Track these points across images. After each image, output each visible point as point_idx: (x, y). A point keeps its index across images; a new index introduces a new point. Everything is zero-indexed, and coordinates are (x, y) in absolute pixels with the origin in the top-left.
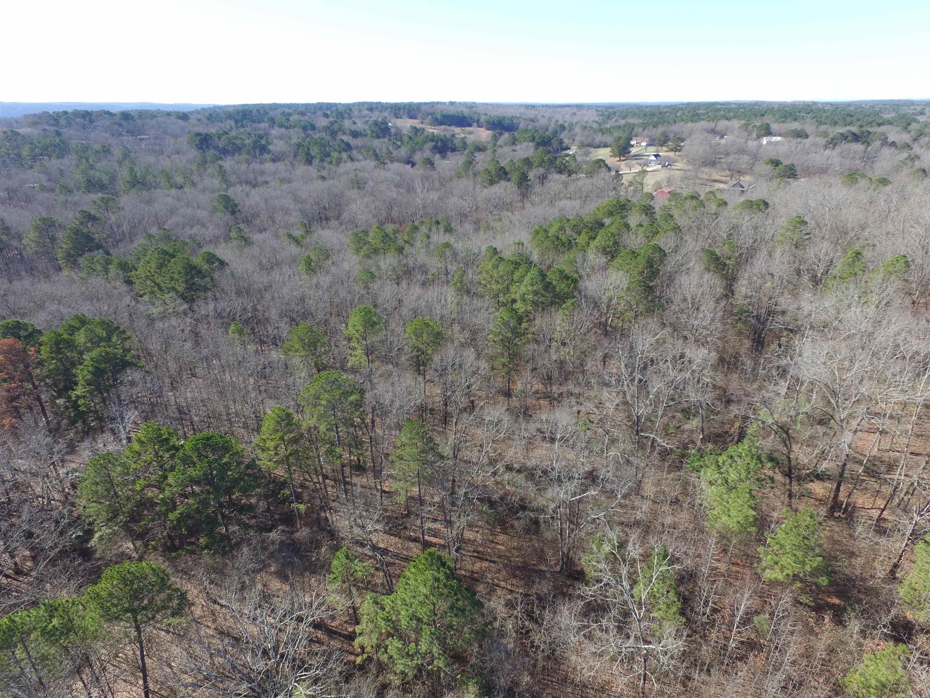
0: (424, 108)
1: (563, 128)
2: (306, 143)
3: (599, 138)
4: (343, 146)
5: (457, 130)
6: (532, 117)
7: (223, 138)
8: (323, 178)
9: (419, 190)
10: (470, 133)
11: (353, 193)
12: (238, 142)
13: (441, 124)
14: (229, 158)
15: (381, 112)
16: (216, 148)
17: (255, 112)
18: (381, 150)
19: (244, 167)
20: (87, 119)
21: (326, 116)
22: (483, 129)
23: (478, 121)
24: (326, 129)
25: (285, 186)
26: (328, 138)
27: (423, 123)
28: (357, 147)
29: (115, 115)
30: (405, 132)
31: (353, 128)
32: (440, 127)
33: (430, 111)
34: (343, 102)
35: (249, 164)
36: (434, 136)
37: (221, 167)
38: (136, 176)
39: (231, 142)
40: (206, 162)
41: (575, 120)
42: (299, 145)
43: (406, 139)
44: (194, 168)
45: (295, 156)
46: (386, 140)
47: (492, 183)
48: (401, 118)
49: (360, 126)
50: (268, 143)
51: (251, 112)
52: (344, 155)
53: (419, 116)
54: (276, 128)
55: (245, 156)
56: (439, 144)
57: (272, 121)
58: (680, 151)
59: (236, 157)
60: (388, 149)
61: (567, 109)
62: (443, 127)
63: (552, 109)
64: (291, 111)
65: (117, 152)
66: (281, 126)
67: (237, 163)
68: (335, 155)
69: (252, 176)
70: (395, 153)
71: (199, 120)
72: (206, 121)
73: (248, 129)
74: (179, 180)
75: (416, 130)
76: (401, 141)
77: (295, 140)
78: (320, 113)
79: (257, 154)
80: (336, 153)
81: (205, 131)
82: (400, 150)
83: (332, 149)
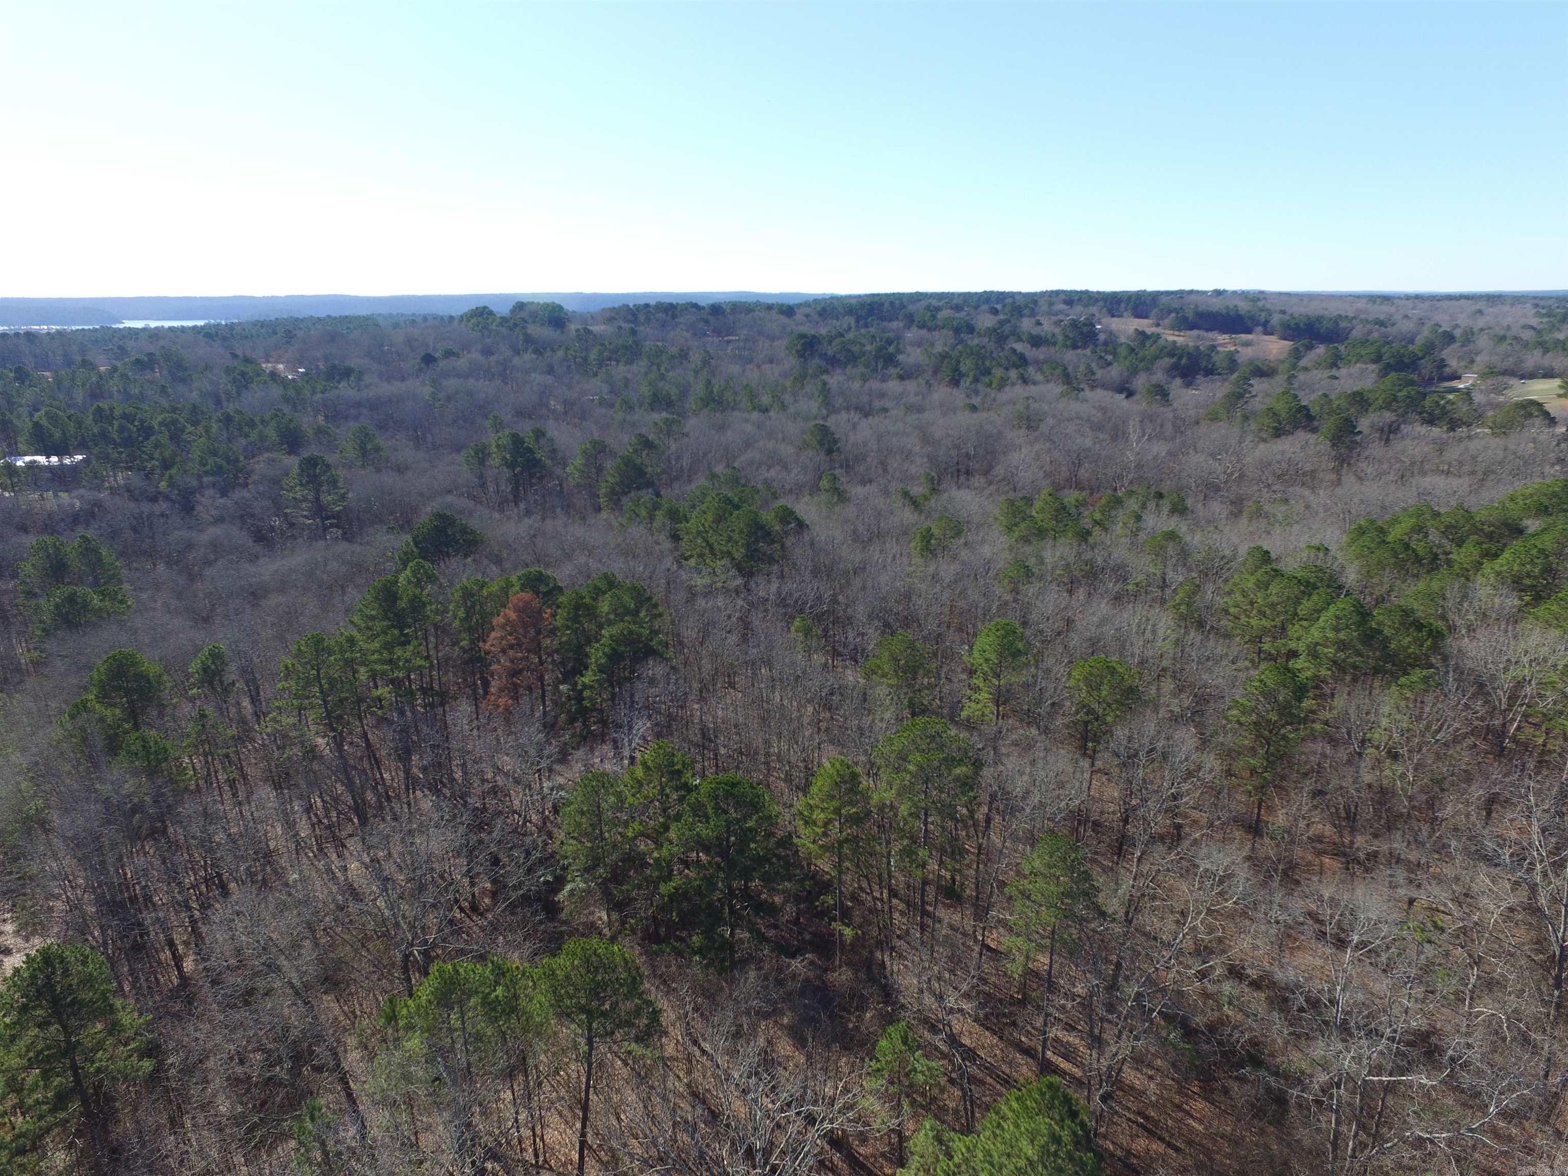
1: (1449, 338)
2: (954, 354)
3: (1534, 359)
4: (1014, 359)
5: (1222, 338)
6: (1382, 317)
7: (836, 342)
8: (974, 408)
9: (1134, 437)
10: (1247, 344)
11: (1018, 436)
12: (856, 349)
13: (1192, 327)
14: (839, 371)
15: (1086, 306)
16: (823, 356)
17: (887, 305)
18: (1076, 367)
19: (857, 385)
20: (670, 313)
21: (995, 312)
22: (1273, 338)
23: (1265, 324)
24: (991, 331)
25: (912, 418)
26: (992, 346)
27: (1158, 325)
28: (1037, 362)
29: (703, 308)
30: (1123, 339)
31: (1036, 331)
32: (1189, 333)
33: (1176, 305)
34: (1024, 290)
35: (865, 381)
36: (1176, 348)
37: (825, 384)
38: (712, 392)
39: (845, 348)
40: (805, 376)
41: (1480, 323)
42: (944, 356)
43: (1123, 351)
44: (788, 384)
45: (935, 372)
46: (1088, 351)
47: (1278, 433)
48: (1120, 316)
49: (1047, 327)
50: (899, 351)
51: (882, 304)
52: (1013, 374)
53: (1154, 313)
54: (914, 329)
55: (861, 369)
56: (1184, 361)
57: (910, 319)
59: (849, 370)
60: (1088, 366)
62: (1195, 332)
63: (1427, 304)
64: (941, 304)
65: (696, 358)
66: (922, 326)
67: (849, 379)
68: (998, 372)
69: (865, 399)
70: (1099, 373)
71: (807, 316)
72: (816, 317)
73: (872, 330)
74: (766, 399)
75: (1142, 336)
76: (1115, 354)
77: (939, 348)
78: (985, 307)
79: (880, 367)
80: (1001, 369)
81: (813, 332)
82: (1109, 368)
83: (994, 363)
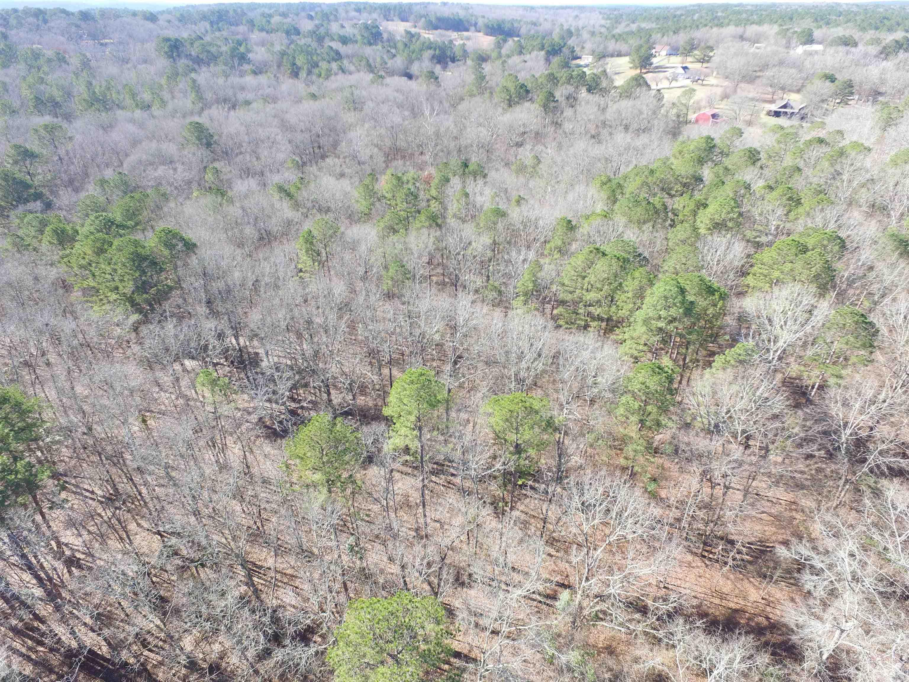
0: (415, 9)
1: (570, 33)
2: (290, 52)
3: (612, 46)
4: (332, 54)
5: (454, 35)
7: (197, 44)
8: (314, 96)
9: (427, 113)
10: (468, 39)
11: (350, 117)
12: (213, 50)
13: (436, 28)
14: (204, 69)
15: (370, 13)
16: (189, 56)
17: (231, 13)
18: (374, 60)
19: (221, 81)
21: (311, 18)
22: (481, 34)
23: (476, 24)
24: (313, 33)
25: (270, 108)
26: (314, 45)
27: (415, 27)
28: (348, 56)
29: (73, 14)
30: (398, 38)
31: (342, 32)
32: (435, 32)
33: (423, 12)
34: (327, 2)
35: (227, 76)
36: (431, 43)
37: (194, 81)
38: (94, 93)
39: (204, 49)
40: (177, 74)
41: (581, 24)
42: (283, 54)
43: (400, 46)
44: (163, 81)
45: (279, 66)
46: (379, 47)
47: (511, 103)
48: (392, 20)
49: (349, 30)
50: (249, 51)
51: (228, 12)
52: (334, 66)
53: (412, 17)
54: (256, 32)
55: (221, 67)
56: (437, 52)
57: (251, 23)
58: (708, 62)
59: (212, 68)
60: (382, 58)
61: (568, 10)
62: (439, 31)
64: (271, 11)
65: (75, 61)
66: (262, 30)
67: (213, 75)
68: (324, 65)
69: (230, 93)
70: (390, 63)
71: (169, 21)
72: (177, 23)
73: (225, 33)
74: (147, 96)
75: (410, 35)
76: (395, 48)
77: (278, 48)
78: (303, 14)
79: (236, 65)
80: (325, 62)
81: (176, 36)
82: (395, 59)
83: (319, 58)
